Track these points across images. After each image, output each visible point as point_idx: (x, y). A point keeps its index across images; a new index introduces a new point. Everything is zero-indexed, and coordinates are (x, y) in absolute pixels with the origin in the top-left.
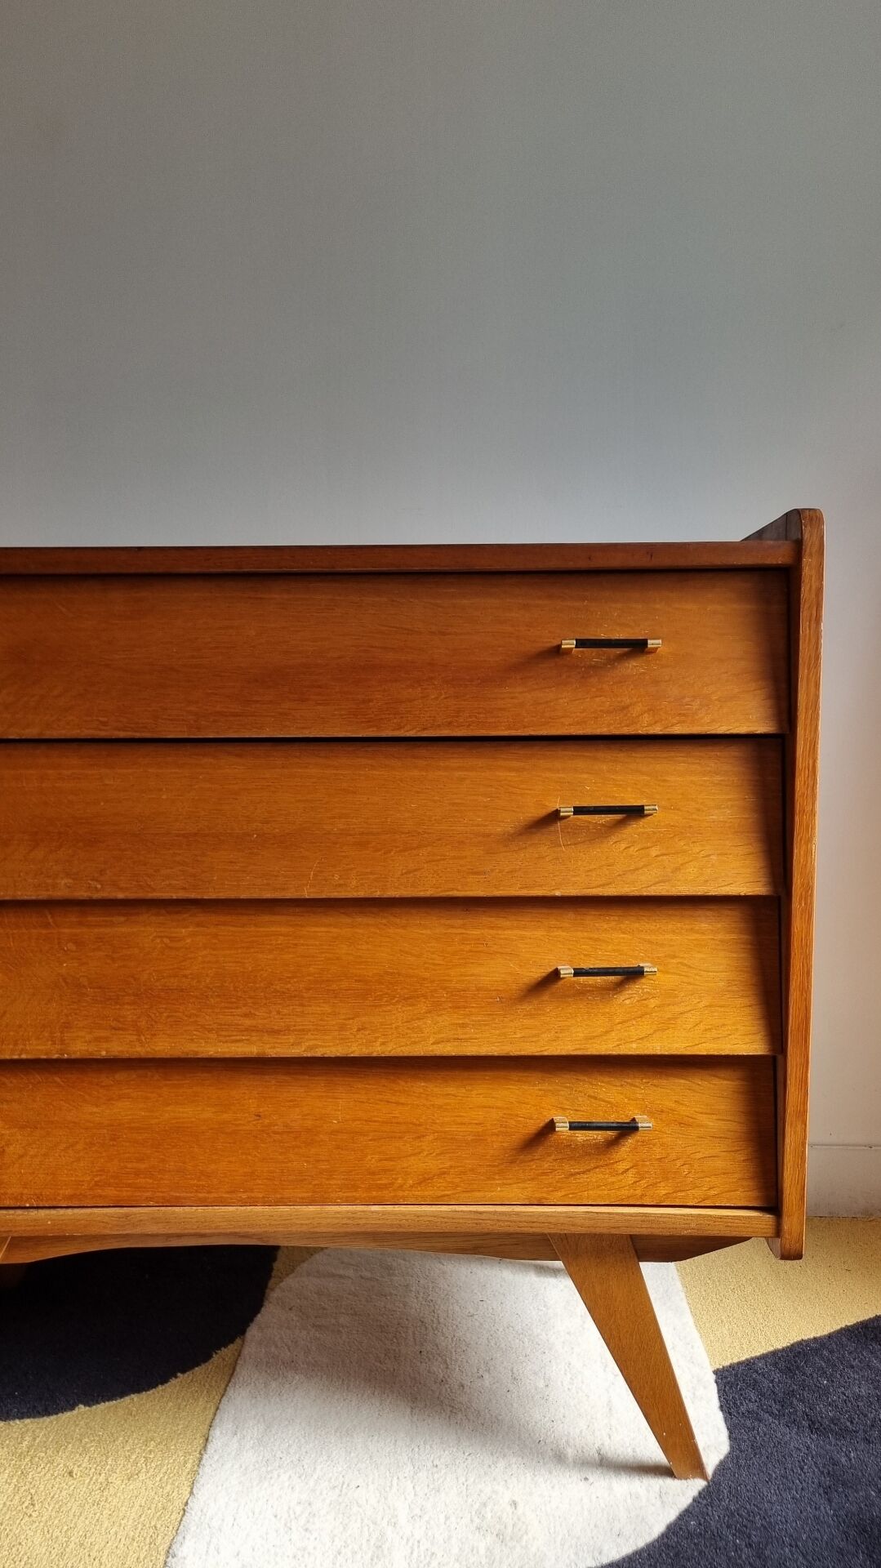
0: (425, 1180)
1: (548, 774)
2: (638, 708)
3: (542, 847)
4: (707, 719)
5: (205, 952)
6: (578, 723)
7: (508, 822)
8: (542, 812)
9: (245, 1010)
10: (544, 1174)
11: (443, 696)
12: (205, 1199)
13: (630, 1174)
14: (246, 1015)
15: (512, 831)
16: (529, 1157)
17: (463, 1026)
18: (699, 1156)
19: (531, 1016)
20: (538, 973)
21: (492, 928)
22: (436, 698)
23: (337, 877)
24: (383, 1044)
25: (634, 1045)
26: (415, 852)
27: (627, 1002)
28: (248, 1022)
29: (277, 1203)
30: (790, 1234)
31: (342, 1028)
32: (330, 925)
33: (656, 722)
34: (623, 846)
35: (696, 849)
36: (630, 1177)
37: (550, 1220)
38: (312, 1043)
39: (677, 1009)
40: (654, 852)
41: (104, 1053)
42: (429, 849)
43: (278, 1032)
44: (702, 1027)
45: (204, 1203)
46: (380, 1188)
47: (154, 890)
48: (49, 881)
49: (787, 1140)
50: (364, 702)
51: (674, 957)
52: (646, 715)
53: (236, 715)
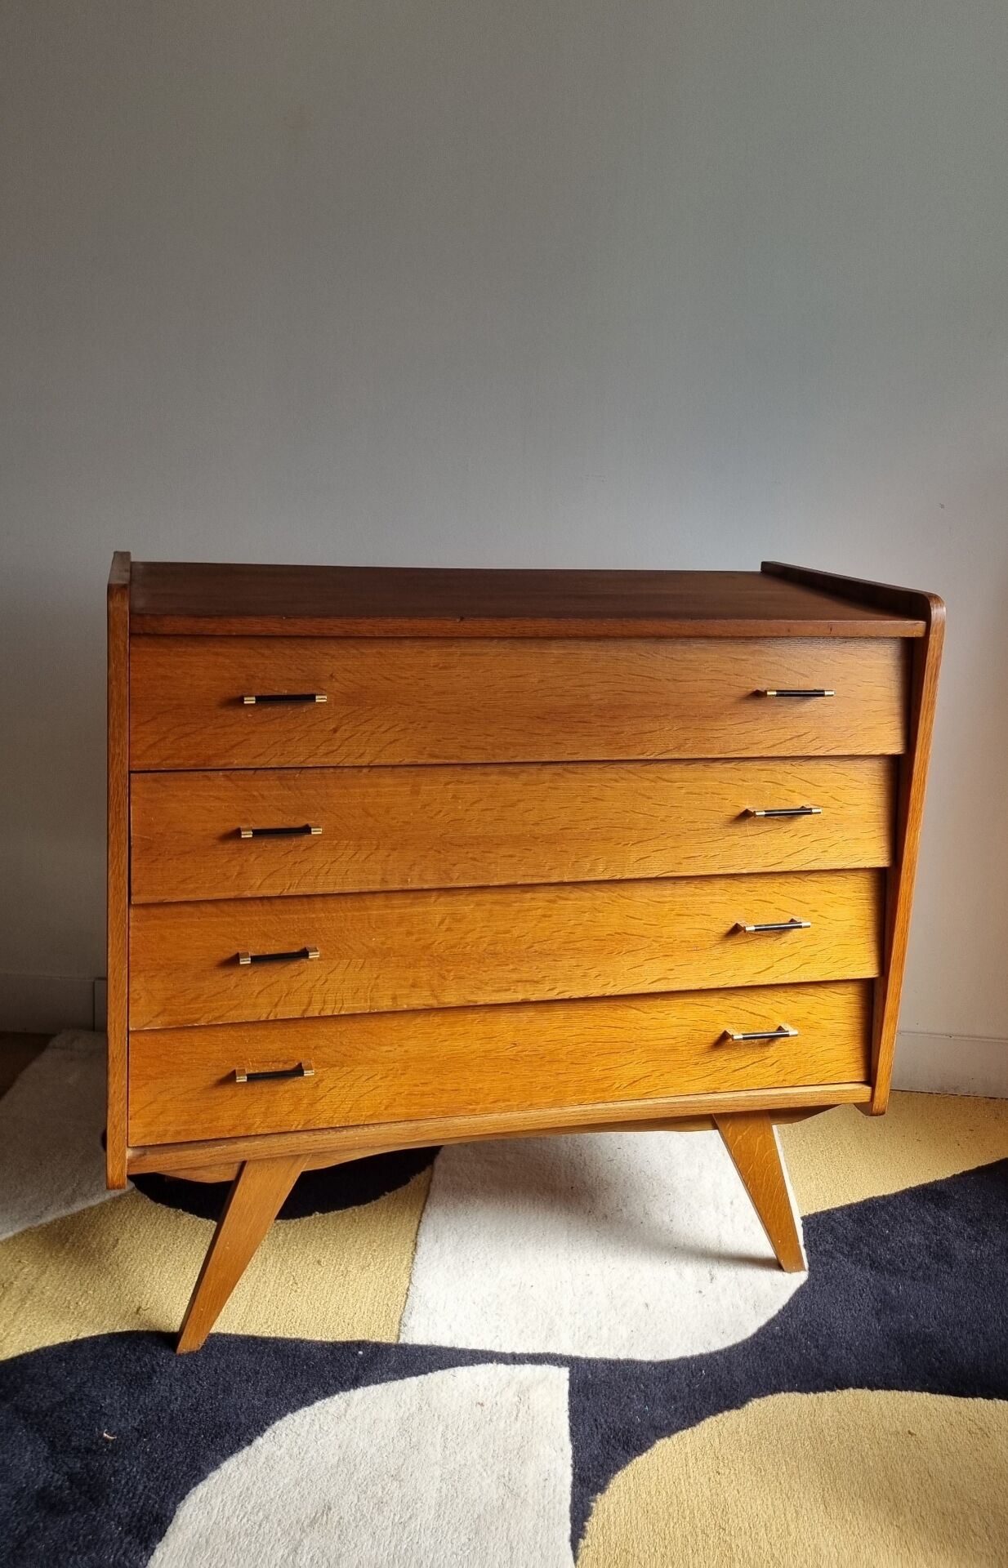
5: (482, 925)
9: (511, 967)
14: (512, 972)
24: (613, 988)
28: (514, 976)
31: (584, 977)
38: (562, 989)
43: (537, 982)
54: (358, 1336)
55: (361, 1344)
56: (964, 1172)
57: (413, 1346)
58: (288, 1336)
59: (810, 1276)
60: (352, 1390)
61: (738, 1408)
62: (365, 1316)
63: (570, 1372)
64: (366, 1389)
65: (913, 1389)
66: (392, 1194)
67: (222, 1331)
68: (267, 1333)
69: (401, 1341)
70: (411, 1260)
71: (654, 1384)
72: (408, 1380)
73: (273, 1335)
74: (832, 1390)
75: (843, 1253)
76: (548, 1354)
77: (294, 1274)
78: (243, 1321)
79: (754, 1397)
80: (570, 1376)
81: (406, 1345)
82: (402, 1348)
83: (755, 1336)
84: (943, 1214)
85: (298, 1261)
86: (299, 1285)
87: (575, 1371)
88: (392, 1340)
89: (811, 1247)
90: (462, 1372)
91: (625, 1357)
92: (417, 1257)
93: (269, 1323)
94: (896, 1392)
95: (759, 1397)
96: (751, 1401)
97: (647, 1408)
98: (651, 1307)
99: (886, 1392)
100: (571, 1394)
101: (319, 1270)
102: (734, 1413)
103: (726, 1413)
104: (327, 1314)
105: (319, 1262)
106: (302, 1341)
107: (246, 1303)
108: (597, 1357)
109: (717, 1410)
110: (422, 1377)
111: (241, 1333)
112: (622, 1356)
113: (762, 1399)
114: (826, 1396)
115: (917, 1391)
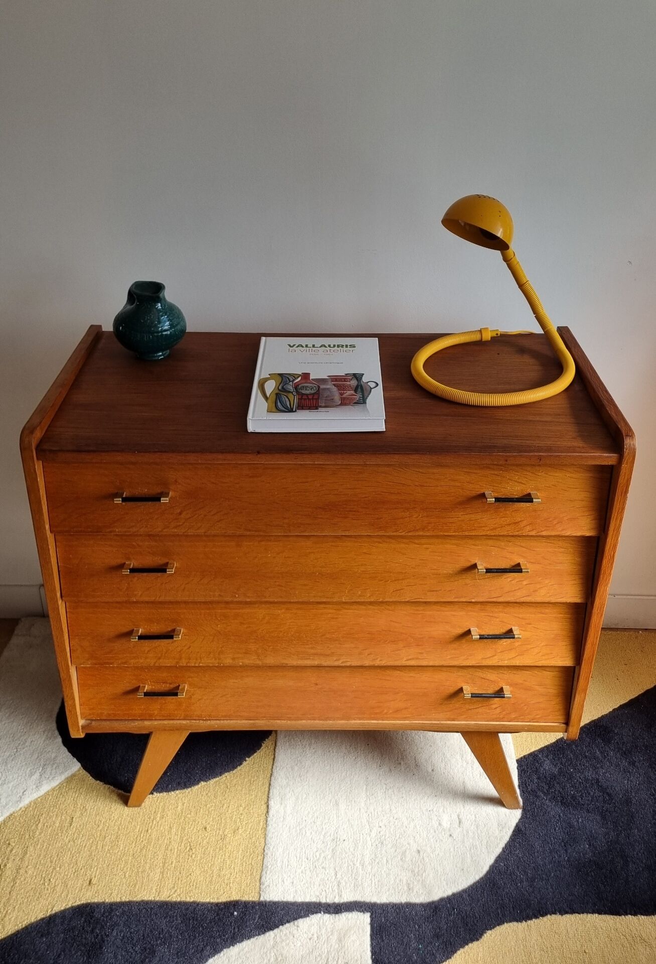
0: (397, 711)
1: (473, 547)
2: (524, 523)
3: (468, 579)
4: (560, 529)
5: (290, 621)
6: (492, 530)
7: (451, 568)
8: (469, 564)
9: (310, 646)
10: (455, 709)
11: (421, 516)
12: (290, 718)
13: (498, 709)
14: (312, 648)
15: (451, 572)
16: (450, 702)
17: (422, 653)
18: (533, 702)
19: (455, 649)
20: (460, 631)
21: (438, 611)
22: (417, 517)
23: (360, 593)
24: (381, 660)
25: (506, 662)
26: (400, 582)
27: (505, 643)
28: (313, 651)
29: (326, 719)
30: (572, 732)
31: (360, 654)
32: (355, 609)
33: (533, 530)
34: (509, 580)
35: (547, 582)
36: (498, 710)
37: (458, 726)
38: (344, 660)
39: (529, 647)
40: (525, 583)
41: (241, 664)
42: (408, 580)
43: (328, 655)
44: (541, 654)
45: (289, 719)
46: (376, 713)
47: (265, 597)
48: (211, 593)
49: (576, 699)
50: (378, 519)
51: (530, 624)
52: (528, 526)
53: (309, 524)
54: (235, 897)
55: (235, 904)
56: (620, 705)
57: (270, 902)
58: (188, 900)
59: (523, 815)
60: (231, 947)
61: (478, 940)
62: (238, 876)
63: (371, 917)
64: (241, 944)
65: (588, 912)
66: (250, 759)
67: (146, 899)
68: (175, 898)
69: (262, 899)
70: (265, 822)
71: (424, 924)
72: (267, 934)
73: (179, 900)
74: (536, 917)
75: (544, 793)
76: (356, 902)
77: (189, 840)
78: (158, 887)
79: (488, 930)
80: (371, 921)
81: (265, 902)
82: (263, 905)
83: (488, 873)
84: (607, 749)
85: (192, 828)
86: (194, 850)
87: (374, 916)
88: (256, 899)
89: (523, 787)
90: (302, 922)
91: (405, 901)
92: (269, 819)
93: (176, 888)
94: (577, 915)
95: (491, 929)
96: (485, 933)
97: (420, 946)
98: (421, 853)
99: (571, 915)
100: (371, 936)
101: (206, 835)
102: (475, 943)
103: (470, 945)
104: (213, 876)
105: (205, 828)
106: (198, 904)
107: (159, 870)
108: (388, 902)
109: (465, 943)
110: (276, 931)
111: (157, 899)
112: (403, 900)
113: (493, 930)
114: (533, 923)
115: (590, 913)
